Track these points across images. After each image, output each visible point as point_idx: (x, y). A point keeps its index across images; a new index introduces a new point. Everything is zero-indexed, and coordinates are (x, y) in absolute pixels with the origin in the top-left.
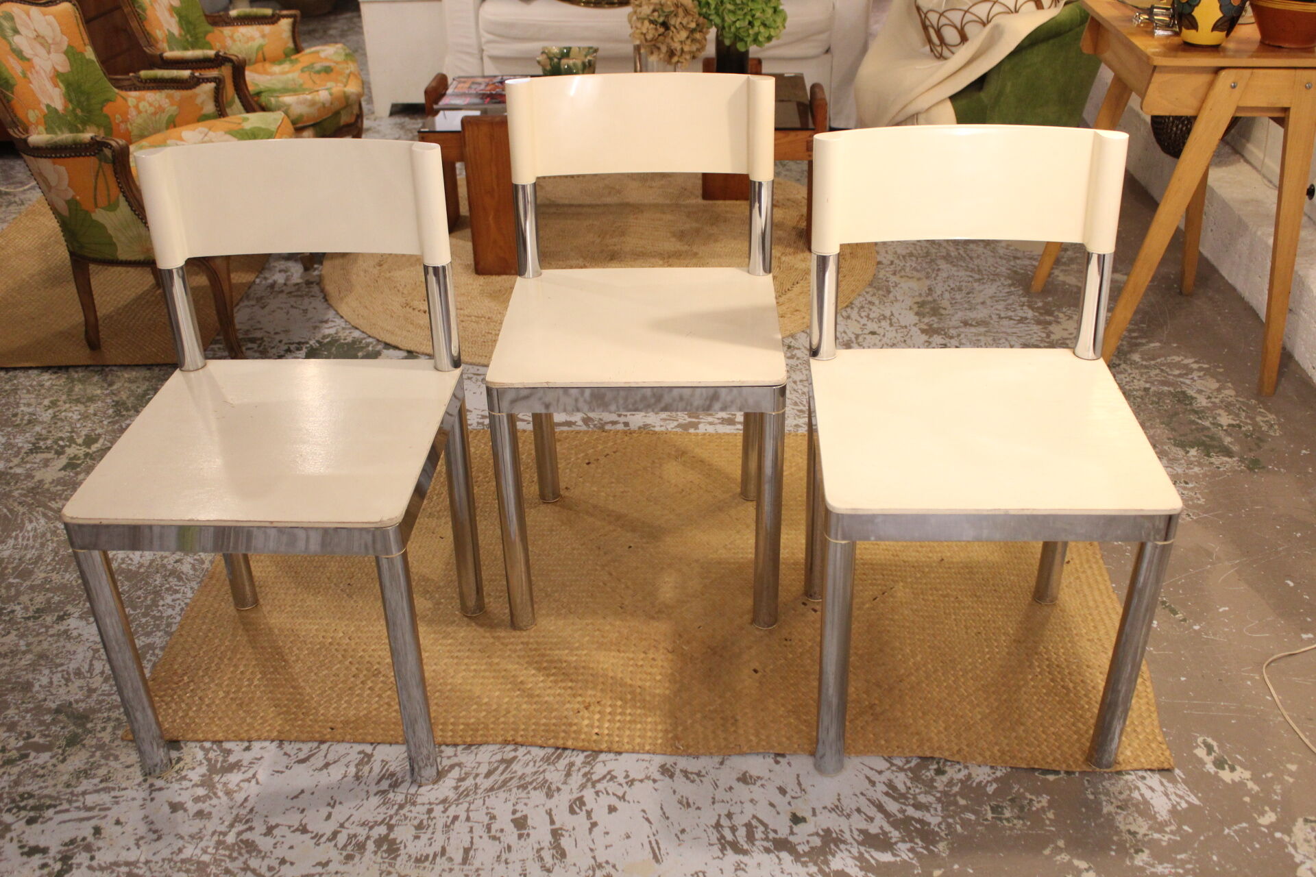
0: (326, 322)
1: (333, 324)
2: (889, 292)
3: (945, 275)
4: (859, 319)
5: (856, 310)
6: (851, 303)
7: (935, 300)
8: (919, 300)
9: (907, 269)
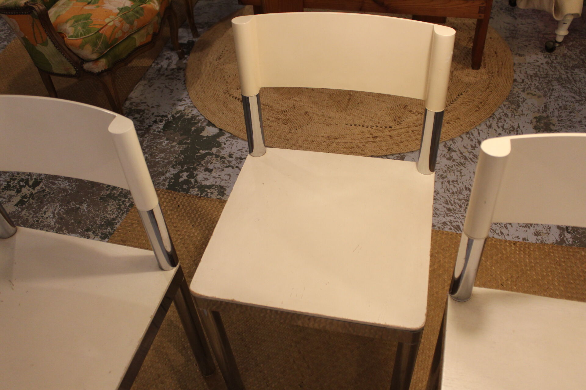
0: (180, 100)
1: (184, 103)
2: (519, 106)
3: (556, 94)
4: (497, 129)
5: (496, 120)
6: (494, 114)
7: (548, 117)
8: (537, 115)
9: (532, 88)
